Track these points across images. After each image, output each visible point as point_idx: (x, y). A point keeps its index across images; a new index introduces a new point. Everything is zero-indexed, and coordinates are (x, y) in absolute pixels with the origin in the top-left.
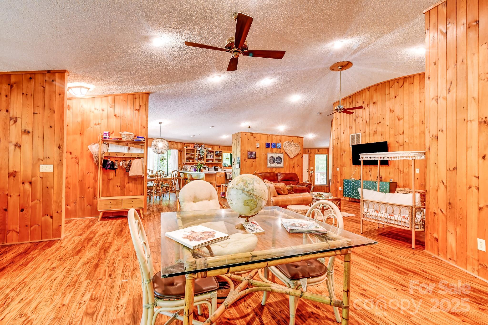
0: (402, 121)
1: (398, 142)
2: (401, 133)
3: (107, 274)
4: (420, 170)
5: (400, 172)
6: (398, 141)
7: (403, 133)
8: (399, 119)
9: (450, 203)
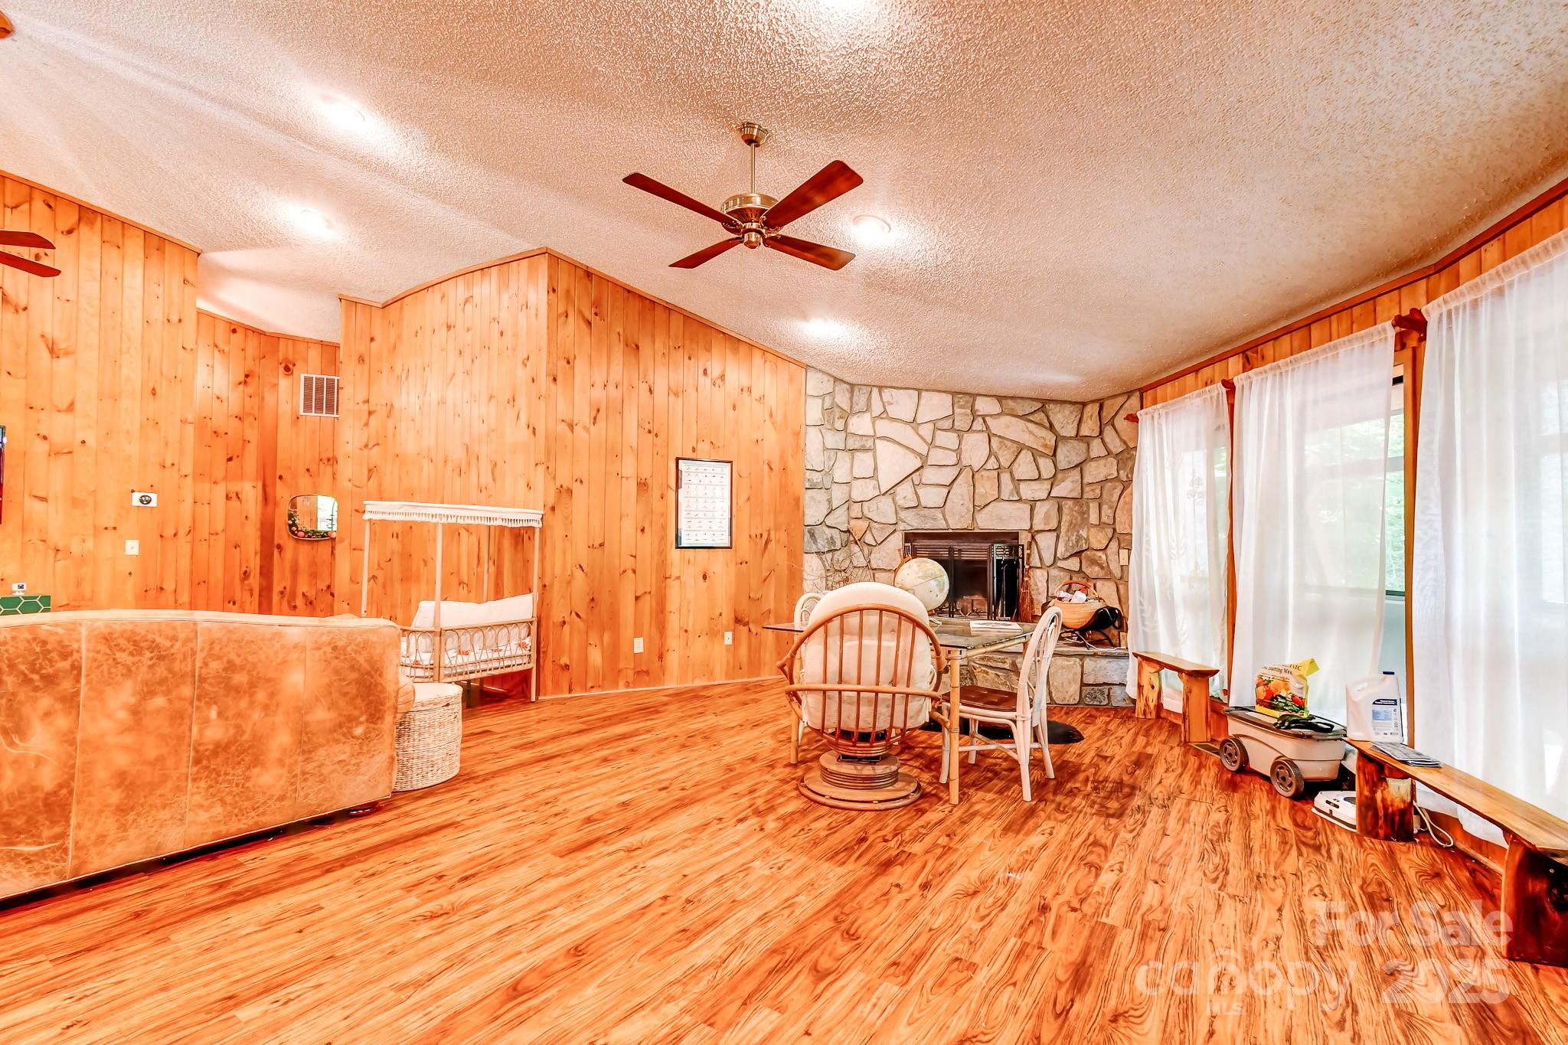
0: (63, 363)
1: (45, 438)
2: (64, 405)
3: (1052, 917)
4: (141, 547)
5: (51, 553)
6: (43, 432)
7: (71, 408)
8: (53, 351)
9: (593, 599)
